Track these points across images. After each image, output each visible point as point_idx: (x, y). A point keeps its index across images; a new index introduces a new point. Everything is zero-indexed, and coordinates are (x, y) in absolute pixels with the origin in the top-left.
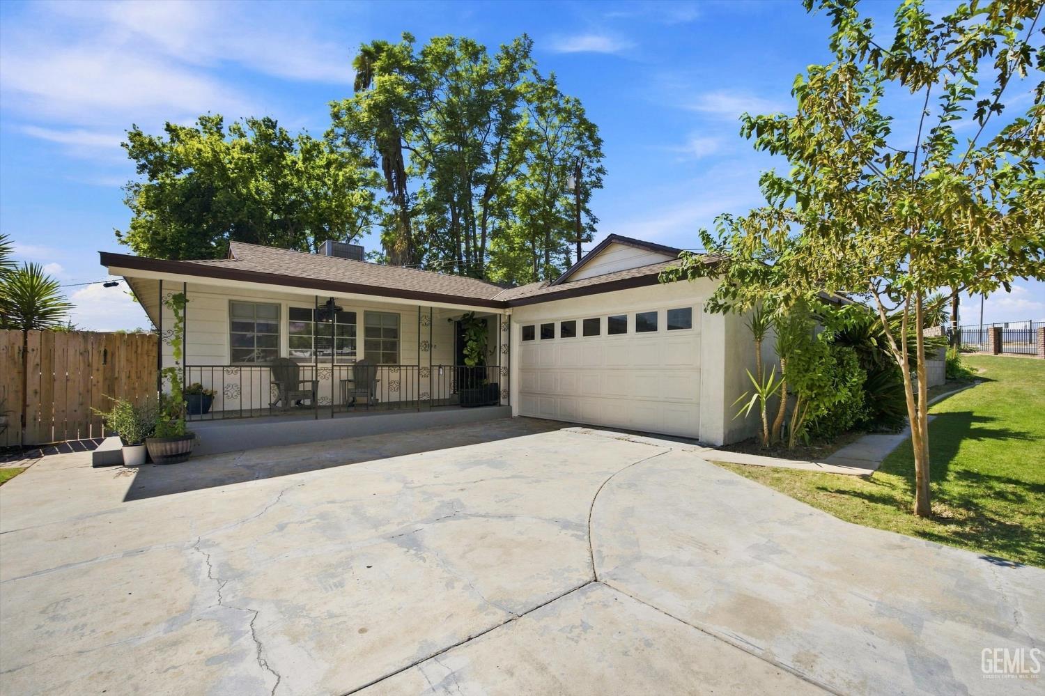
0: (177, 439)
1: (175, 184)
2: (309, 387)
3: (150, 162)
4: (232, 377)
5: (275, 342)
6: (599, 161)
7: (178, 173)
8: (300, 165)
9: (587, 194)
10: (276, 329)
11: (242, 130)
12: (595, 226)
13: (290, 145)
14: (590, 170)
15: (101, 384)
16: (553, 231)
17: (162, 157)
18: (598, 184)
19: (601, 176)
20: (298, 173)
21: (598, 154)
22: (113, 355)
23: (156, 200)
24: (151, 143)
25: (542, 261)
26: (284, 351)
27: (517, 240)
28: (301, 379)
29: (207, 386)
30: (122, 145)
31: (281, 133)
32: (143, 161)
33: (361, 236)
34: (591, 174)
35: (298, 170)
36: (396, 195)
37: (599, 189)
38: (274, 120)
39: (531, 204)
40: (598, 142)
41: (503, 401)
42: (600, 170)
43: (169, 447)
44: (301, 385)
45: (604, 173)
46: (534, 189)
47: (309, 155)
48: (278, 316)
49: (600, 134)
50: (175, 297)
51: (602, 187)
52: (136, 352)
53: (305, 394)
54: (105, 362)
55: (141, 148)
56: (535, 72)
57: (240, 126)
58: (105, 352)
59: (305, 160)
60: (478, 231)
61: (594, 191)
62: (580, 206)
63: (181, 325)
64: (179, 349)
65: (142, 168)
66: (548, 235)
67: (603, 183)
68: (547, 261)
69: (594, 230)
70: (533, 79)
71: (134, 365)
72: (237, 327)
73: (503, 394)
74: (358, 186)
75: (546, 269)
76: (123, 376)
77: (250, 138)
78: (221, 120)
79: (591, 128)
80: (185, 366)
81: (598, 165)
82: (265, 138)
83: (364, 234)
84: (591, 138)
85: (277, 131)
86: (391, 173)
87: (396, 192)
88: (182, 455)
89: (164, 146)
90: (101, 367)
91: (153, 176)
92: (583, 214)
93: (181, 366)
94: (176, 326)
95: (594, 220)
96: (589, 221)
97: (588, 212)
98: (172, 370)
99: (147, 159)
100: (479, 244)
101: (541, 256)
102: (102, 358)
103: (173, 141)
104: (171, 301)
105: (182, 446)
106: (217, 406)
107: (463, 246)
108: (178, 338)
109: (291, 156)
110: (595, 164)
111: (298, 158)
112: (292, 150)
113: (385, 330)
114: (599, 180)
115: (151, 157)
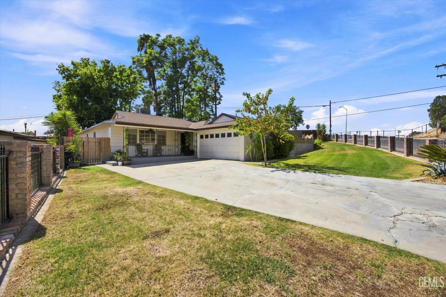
1: (74, 82)
2: (146, 151)
3: (66, 75)
5: (136, 139)
6: (223, 75)
7: (75, 79)
8: (118, 76)
9: (219, 87)
10: (136, 136)
11: (96, 62)
12: (221, 99)
13: (115, 69)
14: (220, 78)
15: (98, 150)
16: (208, 99)
17: (70, 74)
18: (222, 83)
19: (224, 81)
20: (117, 79)
21: (223, 73)
22: (101, 143)
24: (67, 69)
25: (203, 109)
26: (138, 142)
27: (195, 102)
30: (57, 70)
31: (112, 65)
32: (64, 75)
34: (220, 80)
37: (223, 85)
38: (109, 60)
39: (200, 90)
40: (222, 69)
41: (195, 154)
42: (223, 78)
43: (128, 162)
44: (143, 150)
45: (225, 80)
46: (200, 85)
47: (121, 73)
48: (136, 132)
49: (223, 67)
51: (224, 84)
52: (106, 142)
53: (145, 153)
55: (63, 70)
56: (201, 48)
57: (95, 61)
59: (120, 74)
60: (181, 100)
61: (221, 86)
62: (216, 91)
65: (64, 77)
66: (205, 101)
67: (224, 83)
68: (205, 109)
69: (221, 100)
70: (200, 49)
71: (105, 145)
73: (195, 152)
75: (205, 113)
76: (103, 148)
78: (89, 59)
79: (221, 65)
81: (223, 77)
82: (106, 67)
84: (220, 68)
85: (110, 64)
86: (150, 79)
87: (153, 86)
88: (130, 164)
89: (71, 70)
90: (99, 146)
91: (67, 80)
92: (217, 94)
95: (221, 96)
96: (219, 97)
97: (219, 93)
100: (182, 104)
101: (203, 108)
103: (74, 68)
107: (176, 104)
109: (115, 73)
110: (222, 77)
111: (118, 73)
112: (116, 71)
113: (162, 136)
114: (223, 82)
115: (66, 73)
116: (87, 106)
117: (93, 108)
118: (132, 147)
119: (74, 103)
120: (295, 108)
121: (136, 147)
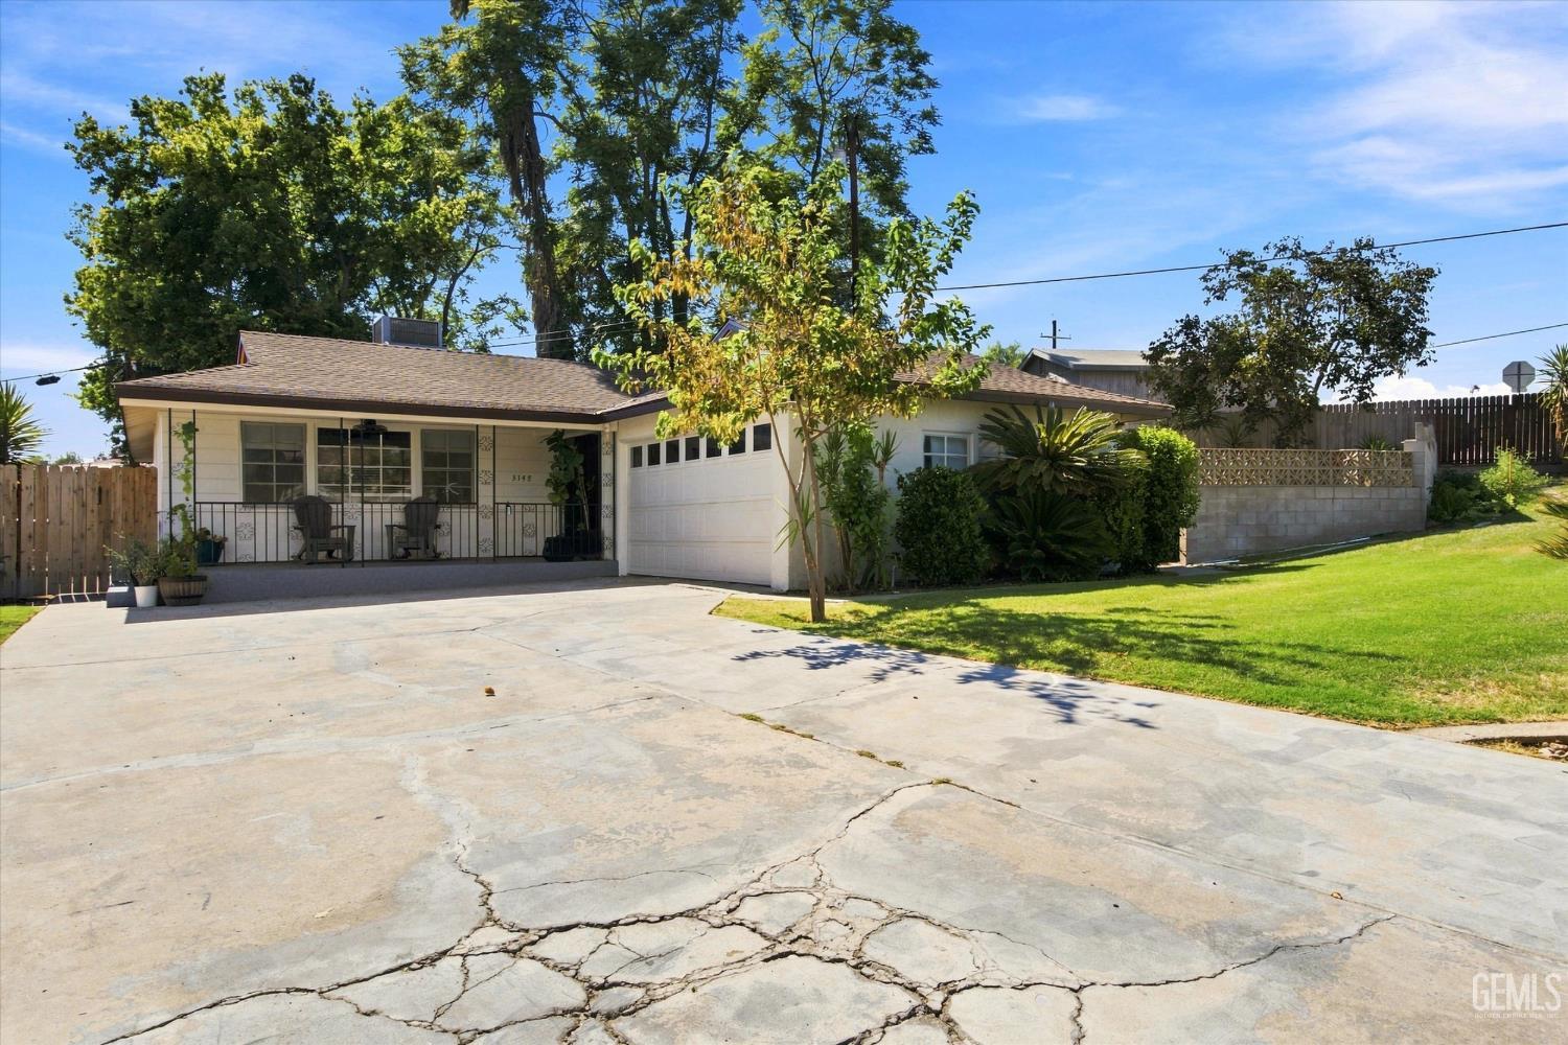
0: (190, 578)
1: (149, 204)
2: (345, 534)
3: (109, 171)
4: (246, 517)
5: (299, 474)
7: (152, 186)
10: (299, 460)
13: (338, 123)
14: (906, 117)
15: (95, 529)
17: (127, 161)
20: (354, 171)
22: (108, 492)
23: (122, 237)
24: (110, 139)
26: (312, 487)
28: (334, 523)
29: (218, 532)
30: (66, 147)
31: (322, 101)
32: (98, 172)
33: (480, 267)
35: (353, 163)
36: (526, 201)
38: (308, 78)
41: (607, 554)
42: (929, 116)
43: (180, 587)
44: (334, 531)
47: (371, 136)
48: (304, 439)
50: (184, 426)
51: (932, 151)
52: (134, 489)
53: (339, 543)
54: (100, 501)
55: (97, 147)
57: (253, 88)
58: (100, 490)
59: (365, 146)
63: (191, 457)
64: (188, 484)
65: (98, 183)
67: (935, 143)
71: (131, 505)
72: (249, 454)
73: (607, 543)
74: (462, 185)
76: (120, 520)
77: (272, 116)
78: (221, 81)
80: (195, 503)
82: (296, 114)
83: (486, 262)
85: (314, 96)
87: (527, 196)
88: (193, 597)
89: (130, 142)
90: (96, 508)
91: (115, 195)
93: (191, 502)
94: (186, 458)
98: (182, 507)
99: (104, 168)
102: (97, 497)
103: (144, 133)
104: (181, 431)
105: (194, 587)
106: (229, 556)
108: (187, 471)
109: (342, 142)
110: (917, 106)
111: (353, 143)
112: (341, 130)
113: (453, 455)
114: (923, 136)
115: (110, 163)
116: (201, 320)
117: (225, 324)
118: (272, 518)
119: (140, 305)
120: (1365, 254)
121: (293, 519)
